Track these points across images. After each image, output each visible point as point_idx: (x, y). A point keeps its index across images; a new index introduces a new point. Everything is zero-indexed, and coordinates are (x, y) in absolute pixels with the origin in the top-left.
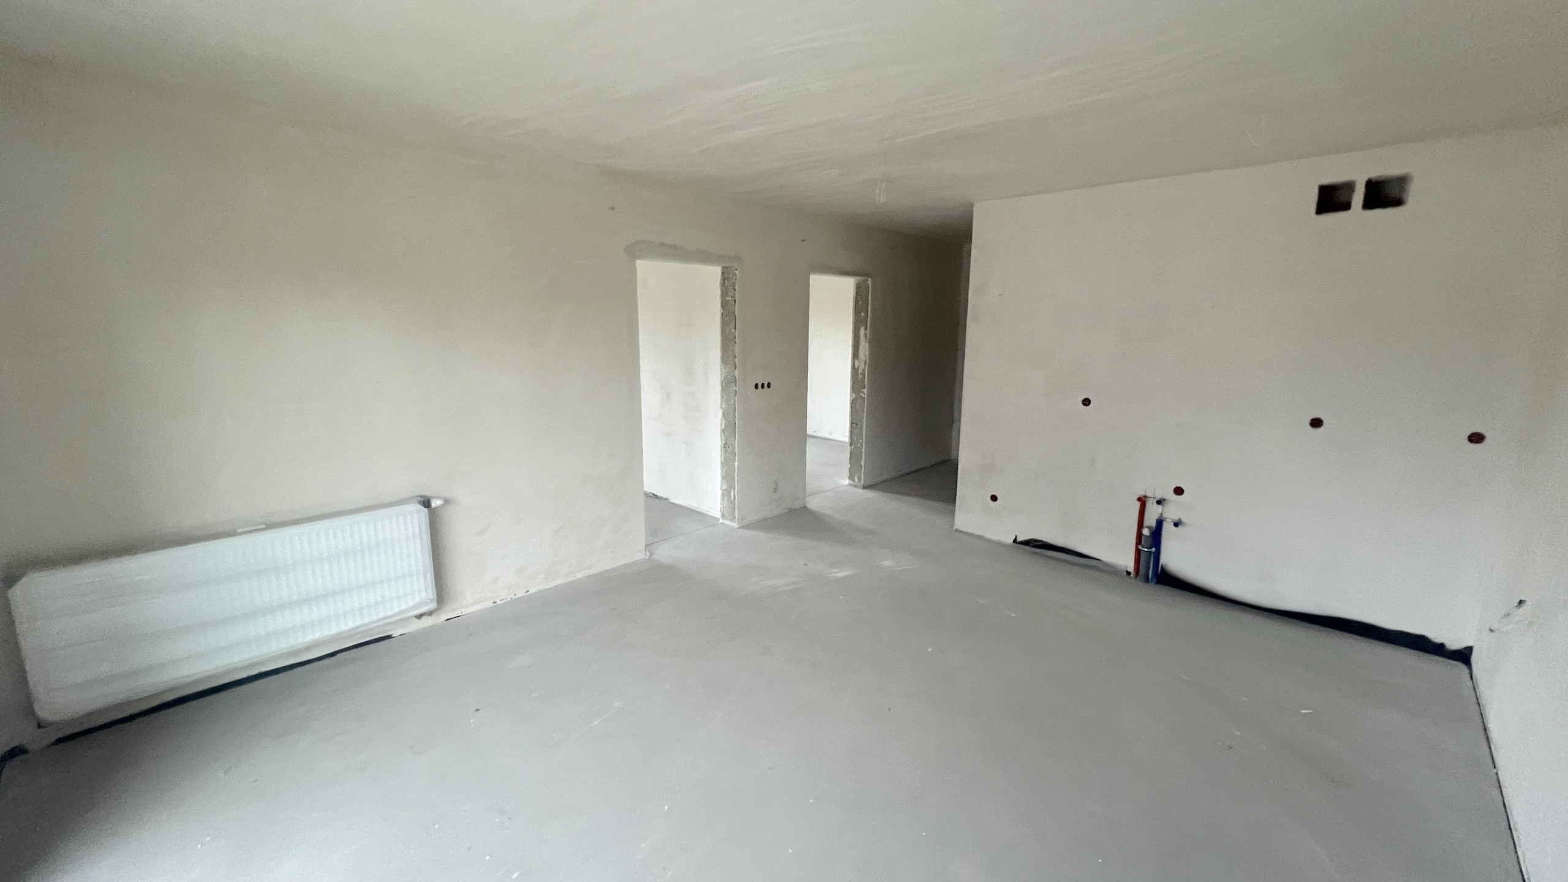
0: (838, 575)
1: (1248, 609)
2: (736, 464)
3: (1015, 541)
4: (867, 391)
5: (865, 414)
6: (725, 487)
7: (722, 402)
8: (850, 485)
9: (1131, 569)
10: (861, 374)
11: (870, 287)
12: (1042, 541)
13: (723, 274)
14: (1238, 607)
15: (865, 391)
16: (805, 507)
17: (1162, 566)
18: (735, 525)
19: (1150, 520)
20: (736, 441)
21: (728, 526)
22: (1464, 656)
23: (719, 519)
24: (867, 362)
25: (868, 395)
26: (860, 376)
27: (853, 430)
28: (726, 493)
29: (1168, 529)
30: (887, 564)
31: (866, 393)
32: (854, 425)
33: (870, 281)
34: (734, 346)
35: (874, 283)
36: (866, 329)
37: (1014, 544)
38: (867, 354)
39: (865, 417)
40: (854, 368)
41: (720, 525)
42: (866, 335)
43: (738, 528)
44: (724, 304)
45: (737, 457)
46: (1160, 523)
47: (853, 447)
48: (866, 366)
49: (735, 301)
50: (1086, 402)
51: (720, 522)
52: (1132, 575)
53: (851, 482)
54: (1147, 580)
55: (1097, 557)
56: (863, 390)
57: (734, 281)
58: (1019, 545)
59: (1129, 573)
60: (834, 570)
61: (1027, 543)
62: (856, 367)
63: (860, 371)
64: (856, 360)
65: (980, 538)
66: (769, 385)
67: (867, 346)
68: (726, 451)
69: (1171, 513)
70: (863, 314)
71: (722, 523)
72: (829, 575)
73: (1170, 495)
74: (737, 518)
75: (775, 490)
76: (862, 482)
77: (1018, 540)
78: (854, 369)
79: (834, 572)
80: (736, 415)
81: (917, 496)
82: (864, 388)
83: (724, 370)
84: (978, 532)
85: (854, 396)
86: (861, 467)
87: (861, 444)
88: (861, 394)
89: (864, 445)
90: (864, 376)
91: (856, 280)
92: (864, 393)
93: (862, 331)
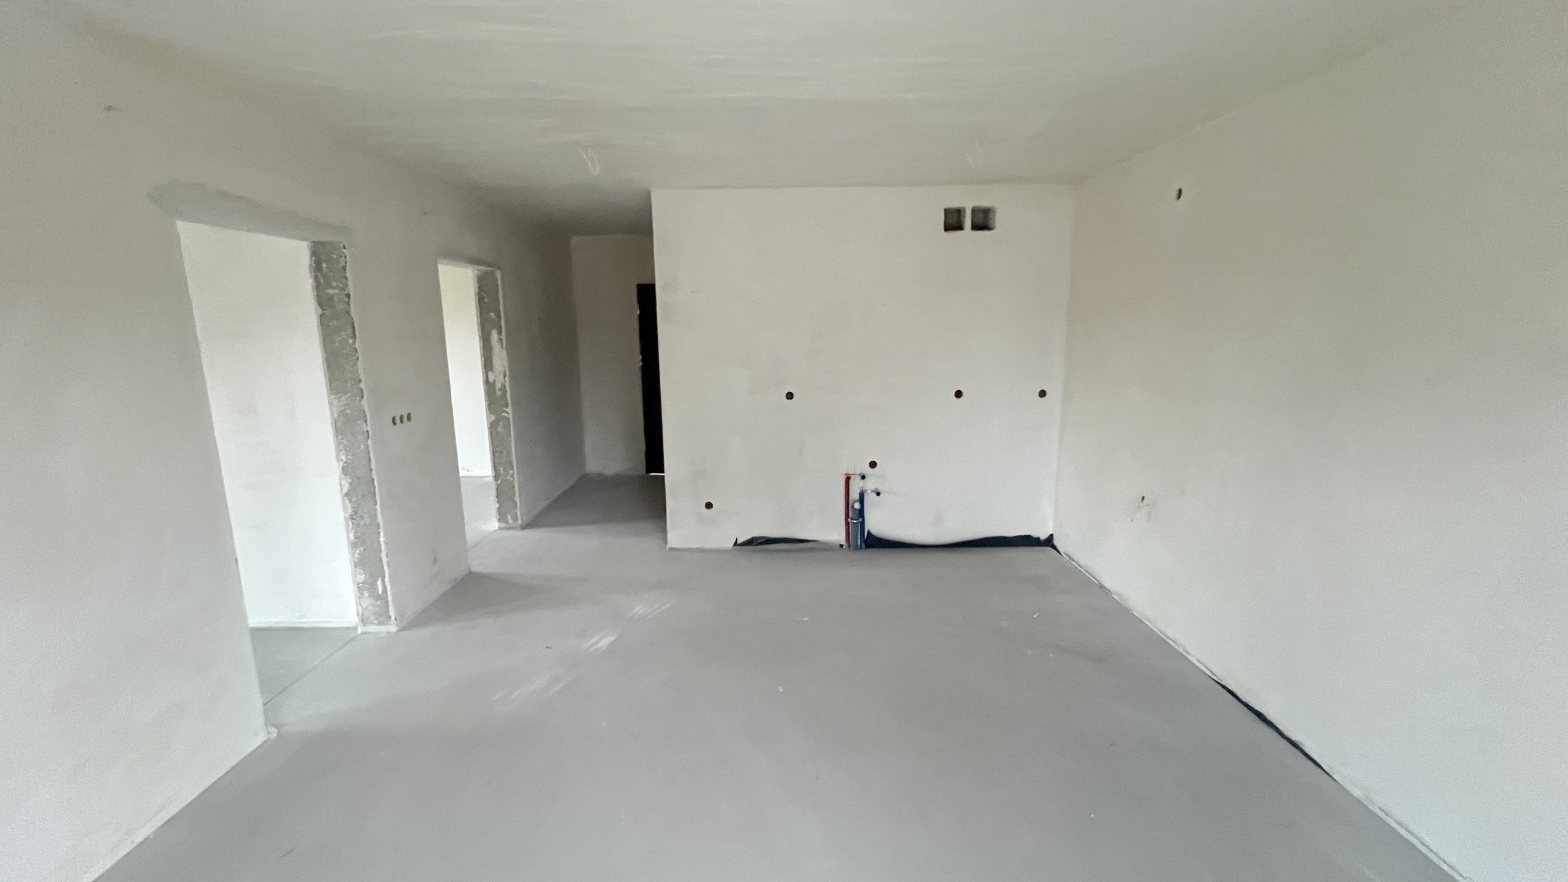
0: (601, 644)
1: (933, 549)
2: (382, 539)
3: (735, 544)
4: (513, 409)
5: (512, 439)
6: (362, 578)
7: (338, 451)
8: (500, 529)
9: (843, 542)
10: (500, 389)
11: (499, 280)
12: (763, 537)
13: (314, 254)
14: (925, 549)
15: (509, 410)
16: (471, 572)
17: (869, 532)
18: (392, 628)
19: (854, 495)
20: (378, 506)
21: (376, 633)
22: (1049, 542)
23: (356, 628)
24: (507, 373)
25: (514, 414)
26: (499, 393)
27: (497, 461)
28: (366, 588)
29: (869, 498)
30: (639, 609)
31: (510, 412)
33: (498, 274)
34: (355, 364)
35: (503, 276)
36: (500, 333)
37: (735, 547)
38: (506, 364)
39: (513, 442)
40: (487, 381)
41: (361, 636)
42: (500, 340)
43: (400, 631)
44: (323, 301)
45: (381, 531)
46: (862, 495)
47: (499, 481)
48: (507, 379)
49: (348, 296)
50: (790, 396)
51: (359, 632)
52: (844, 547)
53: (503, 525)
54: (856, 548)
55: (816, 539)
56: (507, 410)
57: (343, 264)
58: (739, 547)
59: (842, 546)
60: (594, 640)
61: (751, 542)
62: (491, 381)
63: (498, 386)
64: (490, 373)
65: (702, 550)
66: (409, 418)
67: (504, 354)
68: (358, 525)
69: (870, 485)
70: (492, 314)
71: (362, 633)
72: (593, 649)
73: (868, 471)
74: (393, 618)
75: (435, 560)
76: (520, 522)
77: (739, 542)
78: (489, 386)
79: (594, 644)
80: (373, 466)
81: (590, 523)
82: (507, 406)
83: (335, 402)
84: (694, 545)
85: (493, 418)
86: (516, 503)
87: (512, 476)
88: (503, 414)
89: (515, 476)
90: (505, 391)
91: (476, 272)
92: (507, 412)
93: (494, 335)
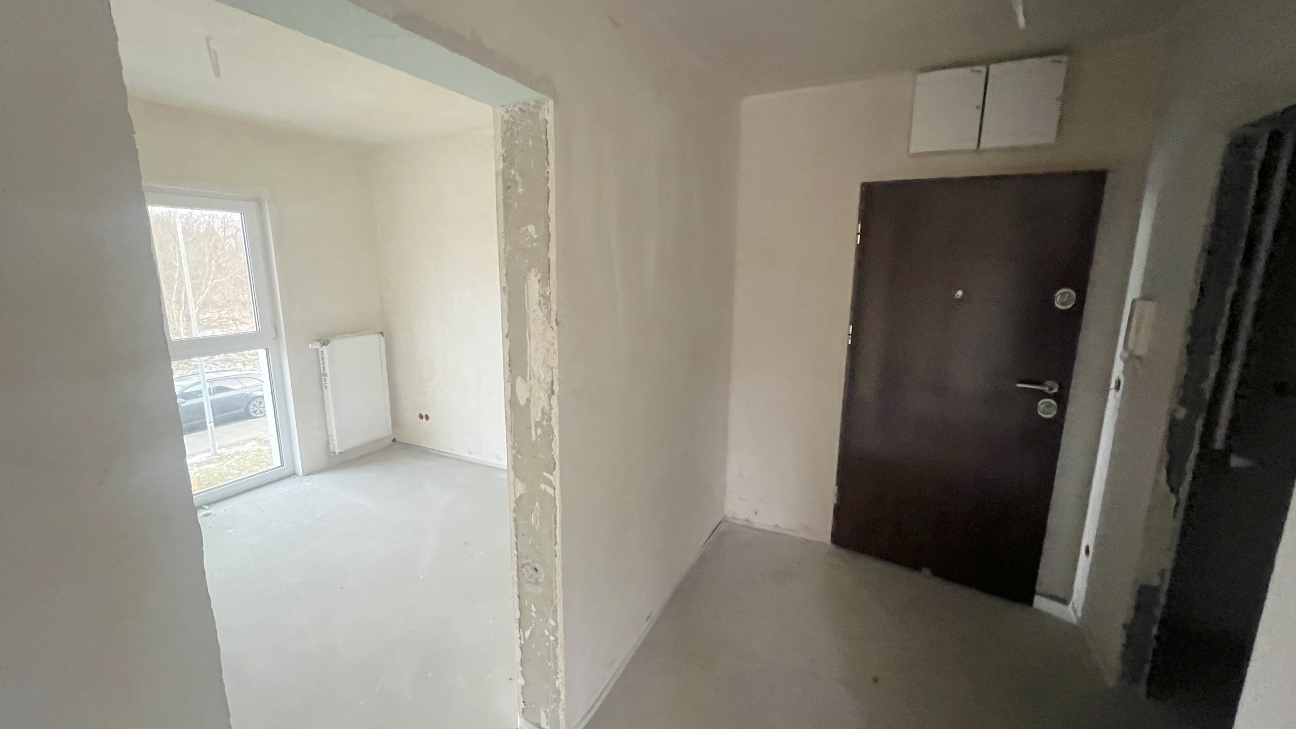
4: (563, 480)
5: (558, 548)
10: (537, 425)
11: (551, 127)
15: (556, 478)
24: (556, 388)
25: (563, 492)
26: (535, 433)
27: (526, 587)
31: (557, 484)
32: (528, 572)
33: (548, 112)
36: (544, 281)
39: (559, 554)
40: (512, 402)
42: (545, 298)
47: (527, 634)
48: (554, 401)
62: (522, 402)
63: (536, 415)
64: (520, 382)
67: (552, 334)
70: (531, 228)
82: (551, 469)
85: (521, 489)
86: (558, 693)
87: (554, 631)
88: (543, 486)
89: (560, 634)
90: (549, 431)
91: (501, 111)
92: (550, 483)
93: (533, 287)
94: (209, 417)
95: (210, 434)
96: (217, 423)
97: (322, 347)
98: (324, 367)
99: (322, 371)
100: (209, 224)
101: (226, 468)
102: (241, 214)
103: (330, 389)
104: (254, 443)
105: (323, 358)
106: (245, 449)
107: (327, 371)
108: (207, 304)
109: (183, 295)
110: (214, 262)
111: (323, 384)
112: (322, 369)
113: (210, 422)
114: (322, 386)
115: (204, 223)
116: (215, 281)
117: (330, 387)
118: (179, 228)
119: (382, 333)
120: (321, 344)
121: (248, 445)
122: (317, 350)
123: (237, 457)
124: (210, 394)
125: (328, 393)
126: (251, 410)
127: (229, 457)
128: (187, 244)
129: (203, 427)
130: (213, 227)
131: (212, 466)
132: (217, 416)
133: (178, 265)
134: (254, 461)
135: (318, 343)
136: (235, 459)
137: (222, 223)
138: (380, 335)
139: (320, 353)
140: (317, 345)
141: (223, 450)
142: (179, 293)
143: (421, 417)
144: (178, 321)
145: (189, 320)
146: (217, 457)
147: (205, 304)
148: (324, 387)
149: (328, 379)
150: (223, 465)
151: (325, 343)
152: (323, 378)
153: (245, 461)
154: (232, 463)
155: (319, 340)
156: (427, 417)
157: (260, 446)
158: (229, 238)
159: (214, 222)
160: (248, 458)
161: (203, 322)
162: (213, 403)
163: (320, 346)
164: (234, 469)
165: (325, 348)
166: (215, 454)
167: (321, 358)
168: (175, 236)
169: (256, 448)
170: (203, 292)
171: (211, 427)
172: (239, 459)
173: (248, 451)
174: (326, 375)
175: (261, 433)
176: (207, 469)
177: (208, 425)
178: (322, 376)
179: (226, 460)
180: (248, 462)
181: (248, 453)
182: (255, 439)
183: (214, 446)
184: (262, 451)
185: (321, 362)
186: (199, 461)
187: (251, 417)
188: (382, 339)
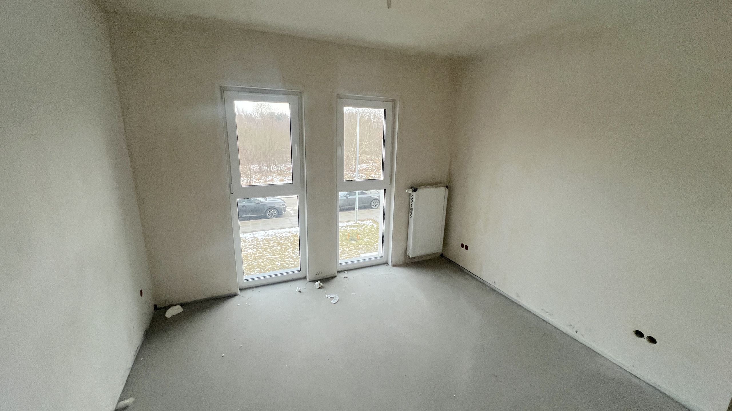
94: (357, 206)
95: (356, 212)
96: (360, 208)
97: (413, 192)
98: (412, 205)
99: (410, 207)
100: (369, 117)
101: (359, 231)
102: (385, 109)
103: (413, 218)
104: (371, 221)
105: (412, 199)
106: (367, 224)
107: (413, 207)
108: (364, 153)
109: (356, 149)
110: (368, 134)
111: (410, 215)
112: (411, 205)
113: (357, 208)
114: (409, 216)
115: (367, 116)
116: (368, 142)
117: (413, 217)
118: (358, 117)
119: (447, 187)
120: (413, 190)
121: (369, 222)
122: (410, 194)
123: (364, 227)
124: (358, 195)
125: (412, 220)
126: (372, 205)
127: (361, 226)
128: (360, 126)
129: (354, 209)
130: (370, 118)
131: (355, 229)
132: (359, 205)
133: (356, 135)
134: (369, 230)
135: (411, 190)
136: (363, 227)
137: (374, 116)
138: (446, 188)
139: (411, 196)
140: (411, 191)
141: (359, 222)
142: (354, 148)
143: (462, 246)
144: (353, 159)
145: (356, 160)
146: (357, 224)
147: (363, 153)
148: (410, 216)
149: (413, 212)
150: (358, 229)
151: (415, 190)
152: (410, 210)
153: (367, 229)
154: (362, 229)
155: (411, 188)
156: (467, 248)
157: (373, 224)
158: (375, 122)
159: (371, 116)
160: (368, 228)
161: (361, 160)
162: (359, 199)
163: (412, 191)
164: (362, 232)
165: (414, 193)
166: (356, 223)
167: (411, 199)
168: (356, 121)
169: (371, 224)
170: (363, 147)
171: (357, 210)
172: (364, 228)
173: (368, 225)
174: (412, 210)
175: (374, 217)
176: (353, 229)
177: (356, 209)
178: (410, 209)
179: (360, 227)
180: (367, 230)
181: (368, 226)
182: (372, 219)
183: (356, 219)
184: (374, 226)
185: (411, 201)
186: (351, 225)
187: (372, 208)
188: (447, 190)
